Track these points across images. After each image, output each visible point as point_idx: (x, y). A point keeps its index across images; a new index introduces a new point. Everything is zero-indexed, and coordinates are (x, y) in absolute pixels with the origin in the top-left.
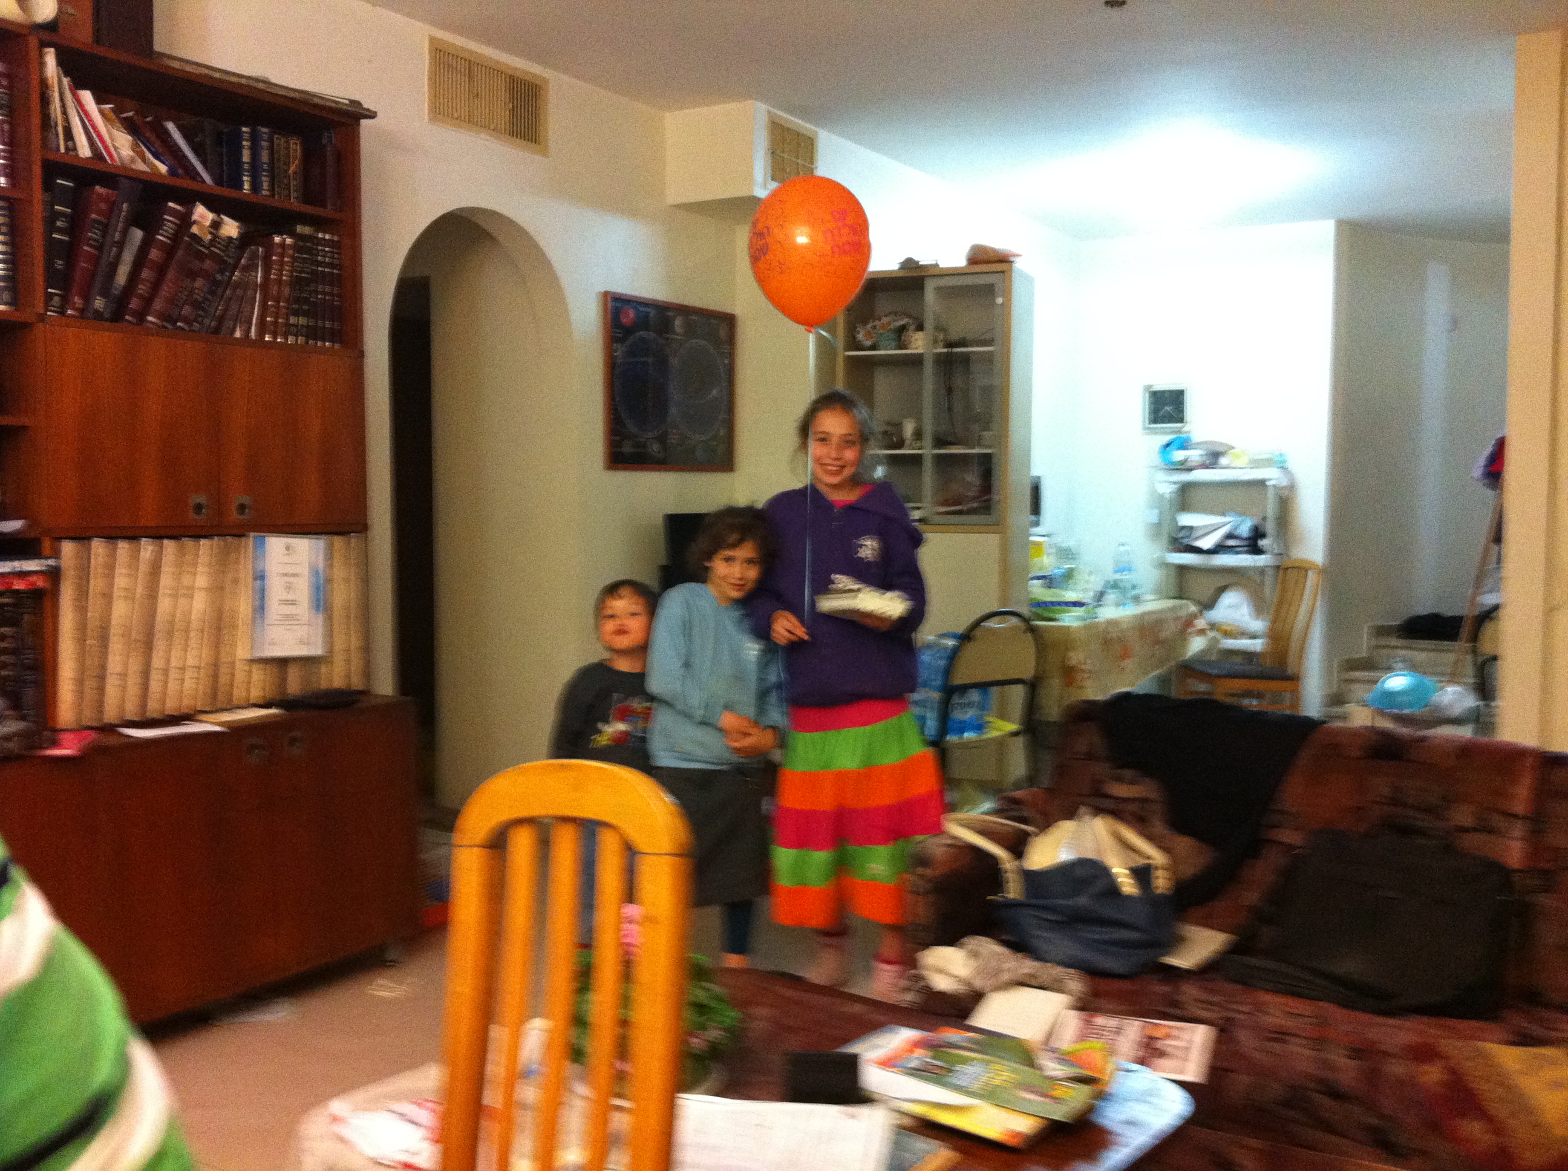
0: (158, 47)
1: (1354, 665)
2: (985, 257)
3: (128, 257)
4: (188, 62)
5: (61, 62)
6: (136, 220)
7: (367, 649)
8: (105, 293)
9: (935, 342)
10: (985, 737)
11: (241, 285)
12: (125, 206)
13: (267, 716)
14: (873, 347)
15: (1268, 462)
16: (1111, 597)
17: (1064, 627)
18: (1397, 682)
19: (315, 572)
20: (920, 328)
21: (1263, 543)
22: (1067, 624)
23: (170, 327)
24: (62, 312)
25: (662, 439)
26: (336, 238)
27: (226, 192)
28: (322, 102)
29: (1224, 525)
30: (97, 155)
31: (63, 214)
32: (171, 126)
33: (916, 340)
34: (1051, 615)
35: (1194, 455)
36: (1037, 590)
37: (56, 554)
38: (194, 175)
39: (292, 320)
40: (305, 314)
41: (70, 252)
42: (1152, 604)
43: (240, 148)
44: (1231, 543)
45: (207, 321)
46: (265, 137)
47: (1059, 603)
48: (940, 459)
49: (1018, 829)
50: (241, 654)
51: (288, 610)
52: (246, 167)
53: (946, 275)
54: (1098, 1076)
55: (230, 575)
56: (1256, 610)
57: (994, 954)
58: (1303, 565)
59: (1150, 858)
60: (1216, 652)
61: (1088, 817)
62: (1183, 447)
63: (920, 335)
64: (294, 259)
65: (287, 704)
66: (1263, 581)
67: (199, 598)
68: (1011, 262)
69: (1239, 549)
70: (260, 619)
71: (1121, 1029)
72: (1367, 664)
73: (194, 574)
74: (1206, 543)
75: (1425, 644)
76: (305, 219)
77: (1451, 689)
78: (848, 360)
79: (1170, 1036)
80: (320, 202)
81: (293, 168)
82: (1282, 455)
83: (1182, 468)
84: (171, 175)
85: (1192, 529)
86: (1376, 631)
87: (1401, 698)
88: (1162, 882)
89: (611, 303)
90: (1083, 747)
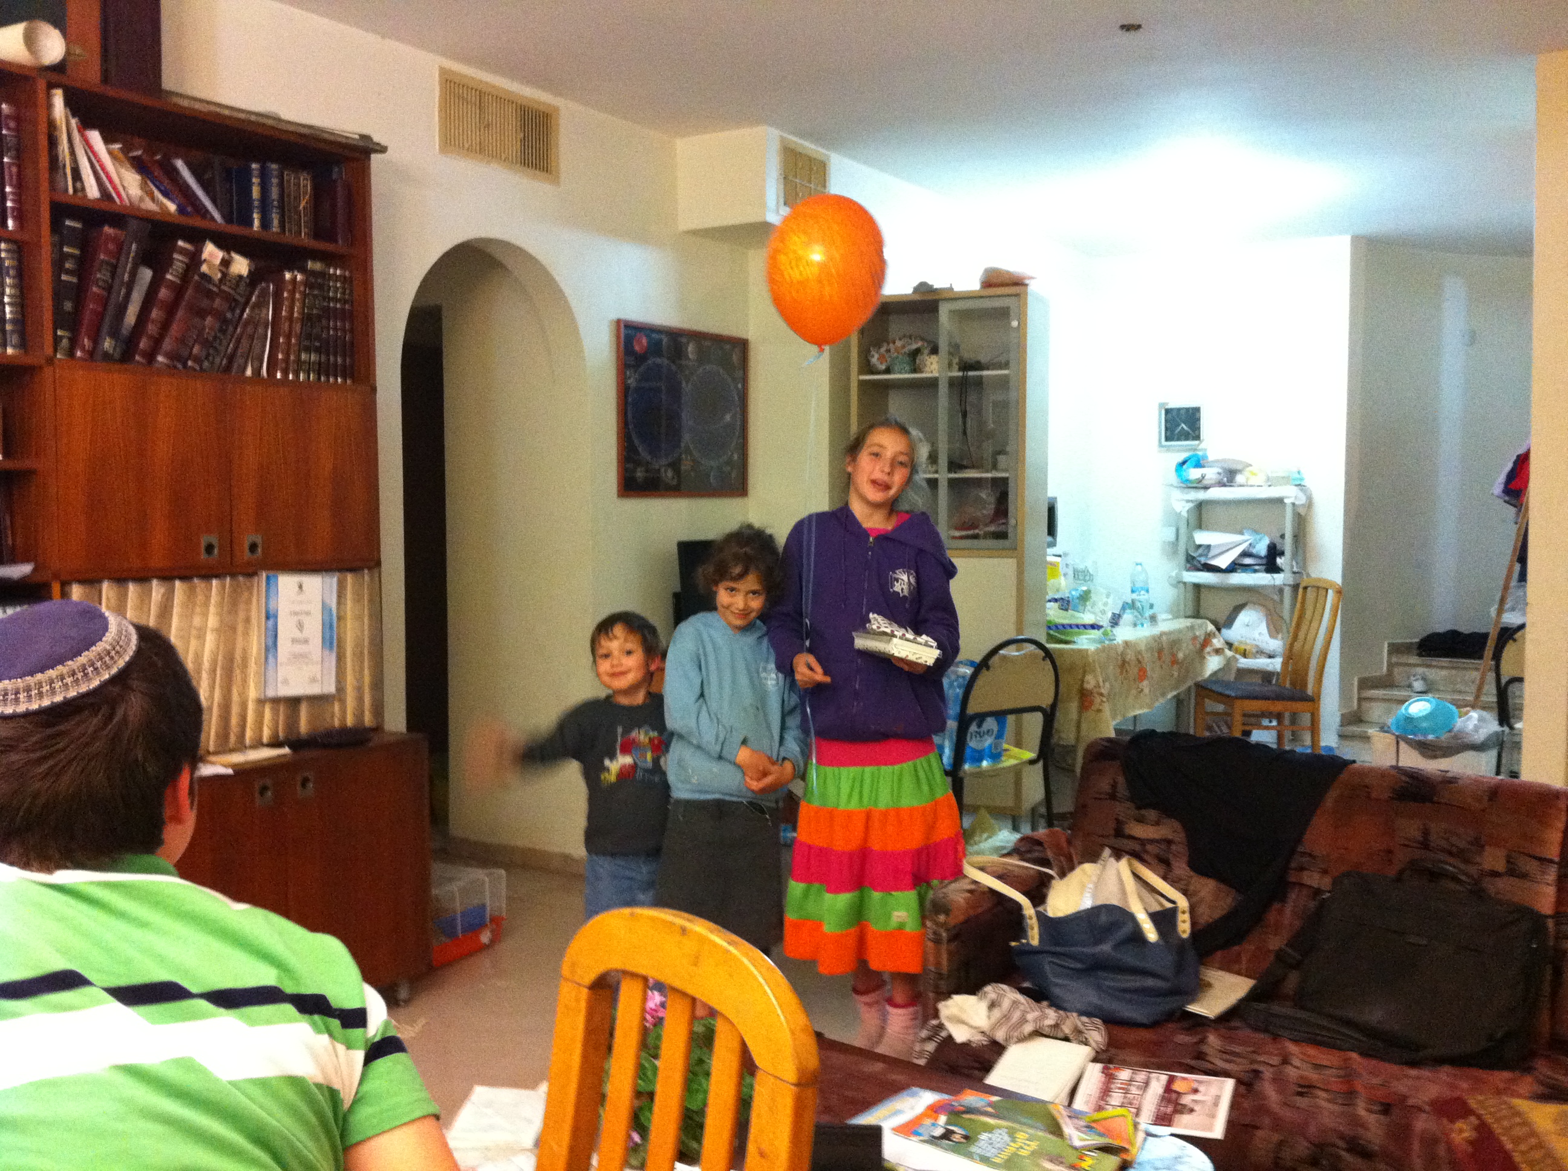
0: (168, 82)
1: (1365, 684)
2: (999, 281)
3: (137, 297)
4: (195, 99)
5: (68, 102)
6: (145, 260)
7: (378, 685)
8: (114, 334)
9: (950, 365)
10: (1001, 765)
11: (252, 323)
12: (134, 246)
13: (279, 756)
14: (888, 371)
15: (1285, 480)
16: (1128, 617)
17: (1080, 651)
18: (1419, 708)
19: (325, 607)
20: (935, 351)
21: (1279, 561)
22: (1085, 647)
23: (180, 366)
24: (71, 353)
25: (675, 466)
26: (347, 273)
27: (235, 229)
28: (332, 138)
29: (1240, 543)
30: (105, 194)
31: (72, 256)
32: (180, 164)
33: (931, 363)
34: (1068, 638)
35: (1211, 474)
36: (1053, 612)
38: (204, 213)
39: (304, 356)
40: (318, 350)
41: (79, 293)
42: (1168, 624)
43: (249, 185)
44: (1248, 561)
45: (217, 360)
46: (275, 173)
47: (1077, 626)
48: (952, 483)
49: (1039, 872)
50: (253, 694)
51: (299, 648)
52: (256, 203)
53: (961, 298)
54: (1127, 1146)
55: (242, 615)
56: (1274, 629)
57: (1015, 1003)
58: (1320, 584)
59: (1173, 902)
60: (1234, 671)
61: (1112, 860)
62: (1199, 465)
63: (934, 359)
64: (304, 295)
65: (297, 744)
66: (1282, 601)
67: (210, 639)
68: (1026, 285)
69: (1257, 567)
70: (271, 660)
71: (1147, 1084)
72: (1386, 682)
73: (205, 615)
74: (1223, 562)
75: (1444, 661)
76: (316, 255)
77: (1474, 715)
78: (862, 384)
79: (1196, 1091)
80: (332, 238)
81: (303, 204)
82: (1298, 472)
83: (1199, 486)
84: (180, 213)
85: (1208, 547)
86: (1396, 649)
87: (1425, 725)
88: (1184, 926)
89: (623, 331)
90: (1105, 787)
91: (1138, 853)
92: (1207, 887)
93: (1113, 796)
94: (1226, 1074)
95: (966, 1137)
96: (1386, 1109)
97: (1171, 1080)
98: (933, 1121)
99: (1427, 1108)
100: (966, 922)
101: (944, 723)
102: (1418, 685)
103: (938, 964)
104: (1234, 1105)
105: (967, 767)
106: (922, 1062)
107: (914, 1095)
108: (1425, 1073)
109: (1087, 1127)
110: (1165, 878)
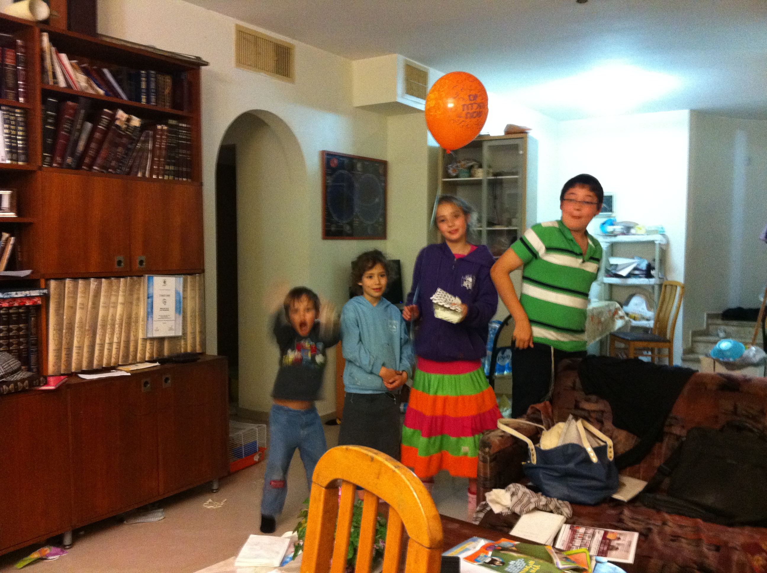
0: (101, 29)
1: (695, 334)
2: (514, 130)
3: (84, 137)
4: (112, 38)
5: (51, 39)
6: (88, 118)
7: (203, 332)
8: (72, 155)
9: (488, 173)
11: (142, 150)
12: (82, 111)
13: (154, 367)
14: (457, 177)
15: (656, 232)
18: (725, 345)
19: (177, 293)
20: (481, 166)
21: (653, 272)
23: (105, 172)
24: (50, 165)
25: (351, 224)
26: (188, 126)
27: (132, 103)
28: (182, 58)
29: (633, 263)
30: (69, 86)
31: (51, 116)
32: (106, 71)
33: (479, 172)
35: (618, 228)
37: (47, 287)
38: (117, 95)
39: (167, 167)
40: (174, 165)
41: (55, 135)
43: (140, 81)
44: (637, 272)
45: (124, 169)
46: (153, 76)
48: (490, 233)
49: (536, 427)
50: (141, 336)
51: (164, 313)
52: (144, 91)
53: (493, 140)
54: (586, 568)
55: (135, 296)
56: (650, 306)
57: (525, 493)
58: (674, 284)
59: (605, 442)
60: (629, 328)
61: (574, 421)
62: (612, 224)
63: (480, 170)
64: (168, 137)
65: (162, 361)
66: (654, 292)
67: (119, 309)
68: (527, 133)
69: (641, 276)
70: (150, 319)
71: (593, 535)
72: (706, 333)
73: (117, 296)
74: (624, 273)
75: (735, 323)
76: (174, 117)
77: (753, 348)
78: (445, 183)
79: (619, 539)
80: (181, 108)
81: (167, 91)
82: (662, 228)
83: (612, 235)
84: (106, 95)
85: (617, 265)
86: (710, 316)
87: (728, 354)
88: (611, 455)
89: (325, 156)
90: (569, 383)
91: (587, 418)
92: (622, 435)
93: (574, 388)
94: (634, 530)
95: (503, 563)
96: (718, 549)
97: (606, 533)
98: (485, 554)
99: (738, 548)
100: (499, 452)
101: (485, 353)
102: (722, 335)
103: (485, 474)
104: (639, 546)
105: (496, 374)
106: (477, 523)
107: (474, 541)
108: (737, 530)
109: (566, 558)
110: (600, 430)
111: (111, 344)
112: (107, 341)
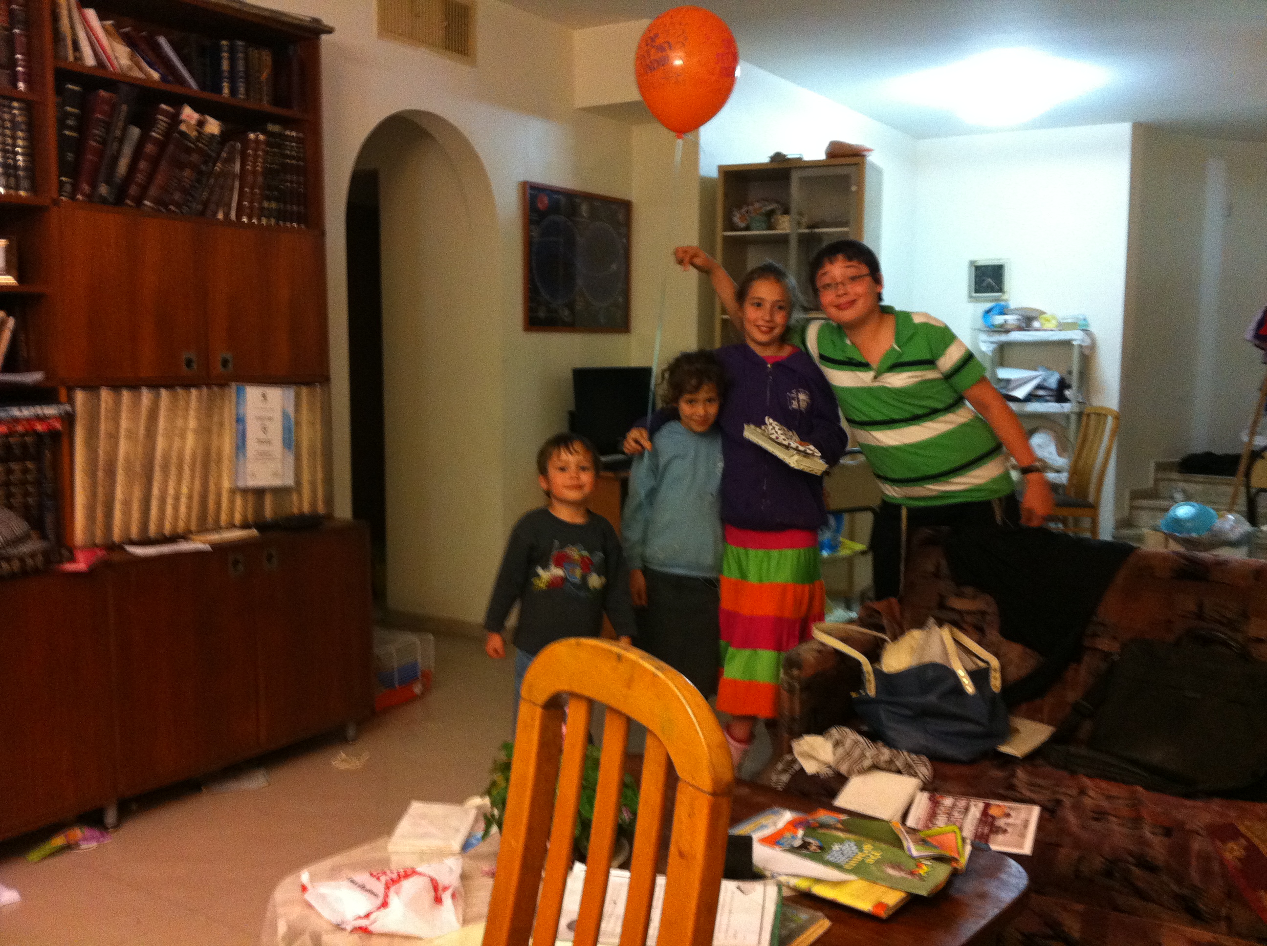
1: (1136, 495)
2: (842, 151)
3: (127, 151)
6: (134, 119)
7: (329, 480)
8: (108, 183)
9: (799, 224)
10: (838, 555)
11: (224, 174)
12: (124, 107)
13: (248, 536)
14: (747, 228)
15: (1074, 326)
18: (1184, 511)
19: (285, 415)
20: (786, 211)
21: (1068, 393)
23: (164, 210)
24: (73, 197)
25: (571, 306)
26: (301, 135)
27: (207, 95)
28: (288, 20)
29: (1035, 378)
30: (100, 64)
31: (72, 114)
32: (162, 41)
33: (784, 222)
35: (1011, 319)
37: (71, 401)
38: (182, 81)
39: (266, 204)
40: (277, 200)
41: (79, 146)
43: (219, 59)
44: (1041, 393)
45: (194, 205)
46: (241, 49)
49: (875, 637)
50: (226, 484)
51: (264, 448)
52: (226, 74)
53: (809, 167)
54: (956, 856)
55: (216, 419)
56: (1062, 449)
57: (856, 743)
58: (1102, 412)
59: (987, 663)
61: (937, 629)
62: (1002, 313)
63: (786, 218)
64: (266, 153)
65: (262, 526)
66: (1068, 425)
67: (190, 440)
68: (864, 156)
69: (1048, 398)
70: (241, 455)
71: (967, 809)
72: (1153, 494)
73: (186, 418)
74: (1021, 393)
75: (1200, 477)
76: (276, 120)
77: (1231, 517)
78: (726, 239)
79: (1008, 815)
80: (288, 105)
81: (264, 76)
82: (1085, 320)
83: (1002, 330)
84: (163, 81)
85: (1008, 381)
86: (1161, 467)
87: (1189, 525)
88: (996, 682)
89: (529, 191)
90: (930, 567)
91: (957, 622)
92: (1015, 650)
93: (937, 575)
94: (1032, 802)
95: (821, 848)
96: (1168, 832)
97: (987, 806)
98: (792, 834)
99: (1201, 832)
100: (815, 676)
102: (1178, 496)
103: (792, 710)
104: (1040, 827)
106: (780, 788)
107: (774, 813)
108: (1199, 804)
109: (923, 841)
110: (980, 643)
111: (177, 498)
112: (171, 491)
